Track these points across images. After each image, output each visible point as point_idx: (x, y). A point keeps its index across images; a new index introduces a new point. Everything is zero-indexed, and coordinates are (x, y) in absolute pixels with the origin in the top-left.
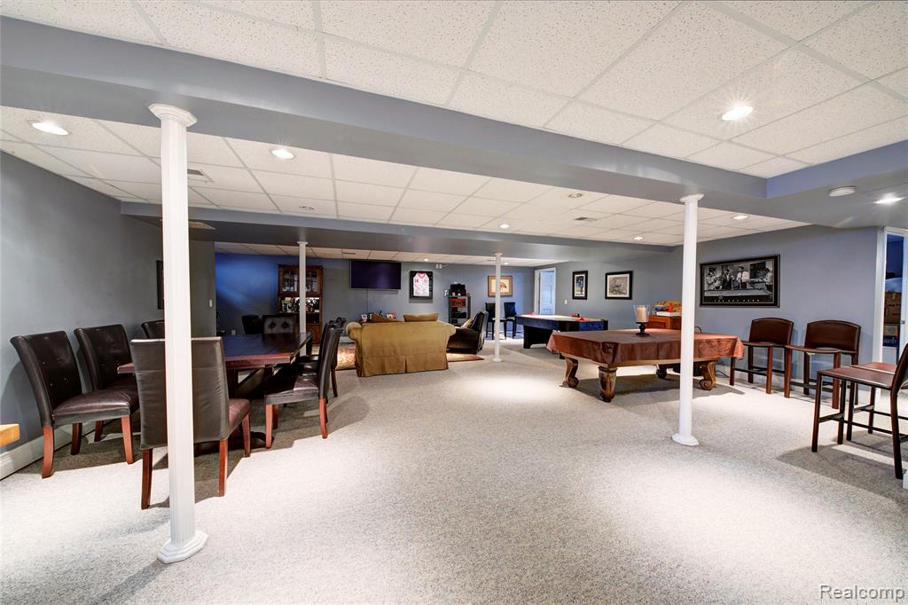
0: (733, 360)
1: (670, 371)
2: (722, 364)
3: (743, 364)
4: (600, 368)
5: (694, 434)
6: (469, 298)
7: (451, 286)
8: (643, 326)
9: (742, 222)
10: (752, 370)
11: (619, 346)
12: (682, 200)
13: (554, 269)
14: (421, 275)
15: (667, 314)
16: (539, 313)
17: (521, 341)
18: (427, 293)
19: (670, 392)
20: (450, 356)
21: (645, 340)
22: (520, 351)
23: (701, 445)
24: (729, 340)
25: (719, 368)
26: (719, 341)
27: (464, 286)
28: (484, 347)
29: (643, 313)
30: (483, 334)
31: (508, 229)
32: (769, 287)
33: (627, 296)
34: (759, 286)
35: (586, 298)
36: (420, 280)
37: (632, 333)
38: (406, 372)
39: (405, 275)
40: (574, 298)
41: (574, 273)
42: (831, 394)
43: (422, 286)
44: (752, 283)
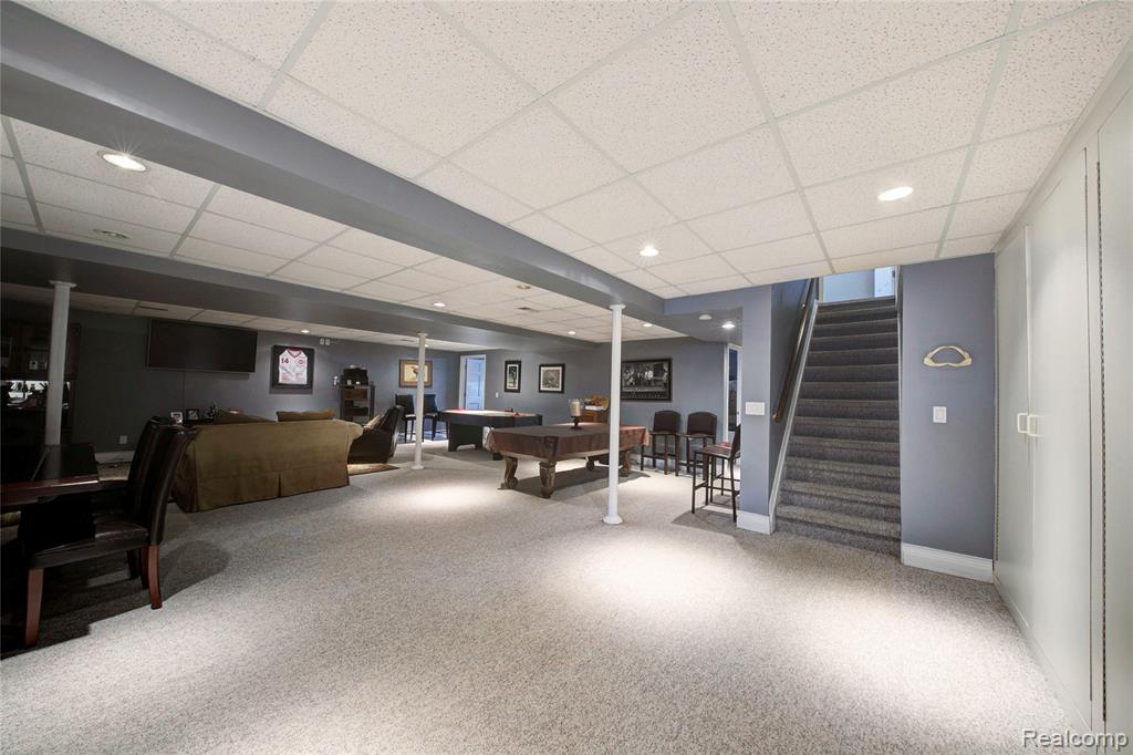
0: (643, 447)
1: (597, 464)
2: (635, 453)
3: (649, 451)
4: (541, 464)
5: (619, 514)
6: (373, 388)
7: (345, 370)
8: (577, 420)
9: (648, 329)
10: (655, 456)
11: (559, 441)
12: (611, 307)
13: (484, 356)
14: (295, 353)
15: (594, 408)
16: (464, 408)
17: (445, 443)
18: (303, 380)
19: (598, 483)
20: (352, 467)
21: (579, 433)
22: (445, 455)
23: (624, 522)
24: (640, 430)
25: (633, 456)
26: (634, 431)
27: (365, 371)
28: (396, 453)
29: (577, 407)
30: (396, 436)
31: (443, 308)
32: (665, 384)
33: (560, 389)
34: (659, 383)
35: (518, 391)
36: (291, 359)
37: (567, 427)
38: (279, 496)
39: (263, 351)
40: (506, 390)
41: (507, 363)
42: (701, 470)
43: (293, 367)
44: (655, 381)
